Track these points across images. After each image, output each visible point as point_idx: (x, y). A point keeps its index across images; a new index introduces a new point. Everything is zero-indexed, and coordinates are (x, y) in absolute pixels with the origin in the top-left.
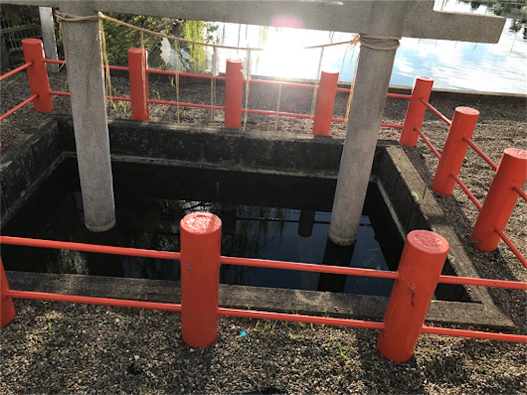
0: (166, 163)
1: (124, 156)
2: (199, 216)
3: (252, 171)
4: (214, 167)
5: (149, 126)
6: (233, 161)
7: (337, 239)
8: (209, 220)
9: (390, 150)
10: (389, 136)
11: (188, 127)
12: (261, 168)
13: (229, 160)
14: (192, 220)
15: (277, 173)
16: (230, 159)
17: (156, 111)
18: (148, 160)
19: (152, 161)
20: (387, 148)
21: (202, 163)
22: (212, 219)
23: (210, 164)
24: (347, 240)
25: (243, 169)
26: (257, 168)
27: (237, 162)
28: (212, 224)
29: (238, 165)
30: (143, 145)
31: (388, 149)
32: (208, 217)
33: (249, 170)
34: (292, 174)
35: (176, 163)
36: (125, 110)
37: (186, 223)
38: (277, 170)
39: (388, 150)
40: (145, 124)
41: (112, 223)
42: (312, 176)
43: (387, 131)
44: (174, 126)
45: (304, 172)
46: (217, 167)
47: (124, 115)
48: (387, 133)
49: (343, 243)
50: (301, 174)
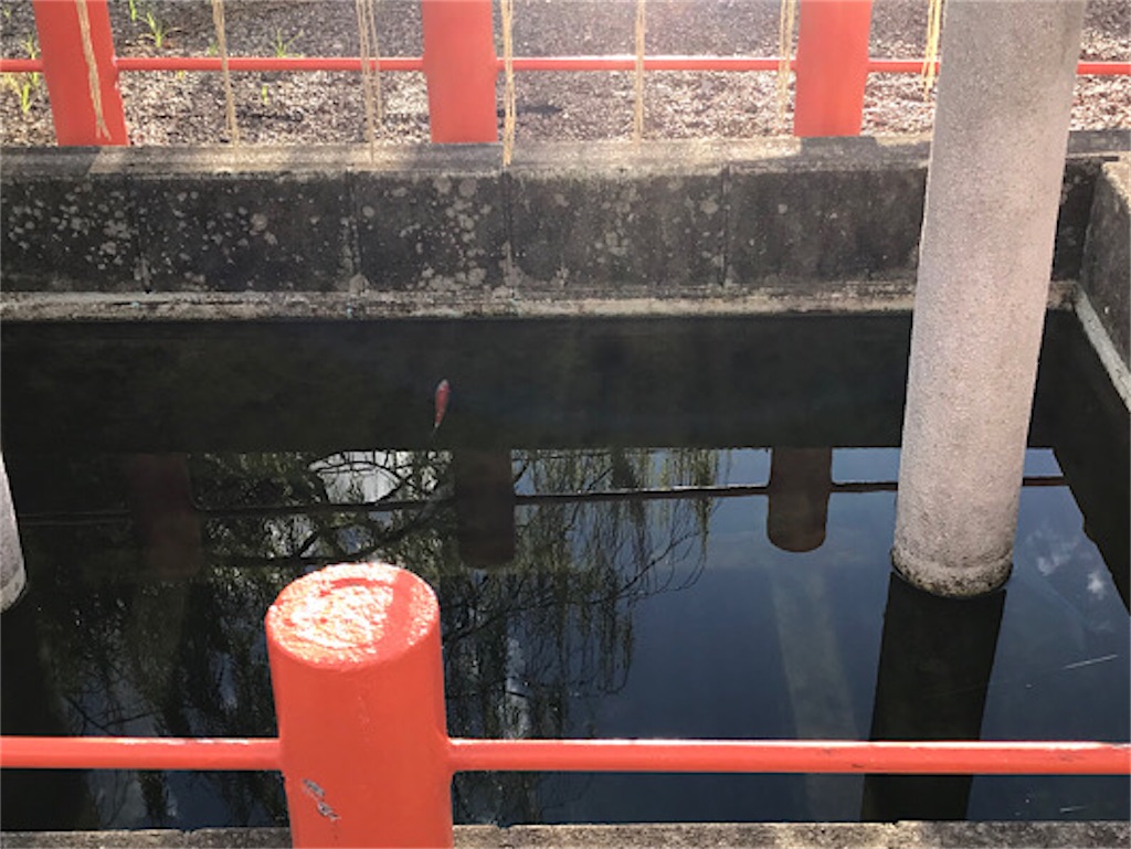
0: (209, 311)
1: (37, 298)
2: (341, 583)
3: (558, 309)
4: (403, 306)
5: (124, 166)
6: (476, 275)
7: (931, 573)
8: (385, 597)
9: (1123, 174)
10: (1112, 111)
11: (285, 157)
12: (594, 295)
13: (462, 276)
14: (317, 606)
15: (661, 307)
16: (466, 270)
17: (152, 96)
18: (133, 303)
19: (153, 306)
20: (1107, 165)
21: (355, 296)
22: (400, 590)
23: (385, 297)
24: (971, 573)
25: (524, 307)
26: (578, 296)
27: (495, 278)
28: (398, 614)
29: (502, 291)
30: (110, 248)
31: (1112, 171)
32: (381, 584)
33: (546, 307)
34: (720, 307)
35: (249, 304)
36: (26, 108)
37: (288, 623)
38: (660, 298)
39: (1112, 175)
40: (110, 160)
41: (12, 585)
42: (806, 305)
43: (1101, 88)
44: (224, 158)
45: (772, 296)
46: (414, 305)
47: (24, 128)
48: (1102, 95)
49: (959, 584)
50: (760, 302)
